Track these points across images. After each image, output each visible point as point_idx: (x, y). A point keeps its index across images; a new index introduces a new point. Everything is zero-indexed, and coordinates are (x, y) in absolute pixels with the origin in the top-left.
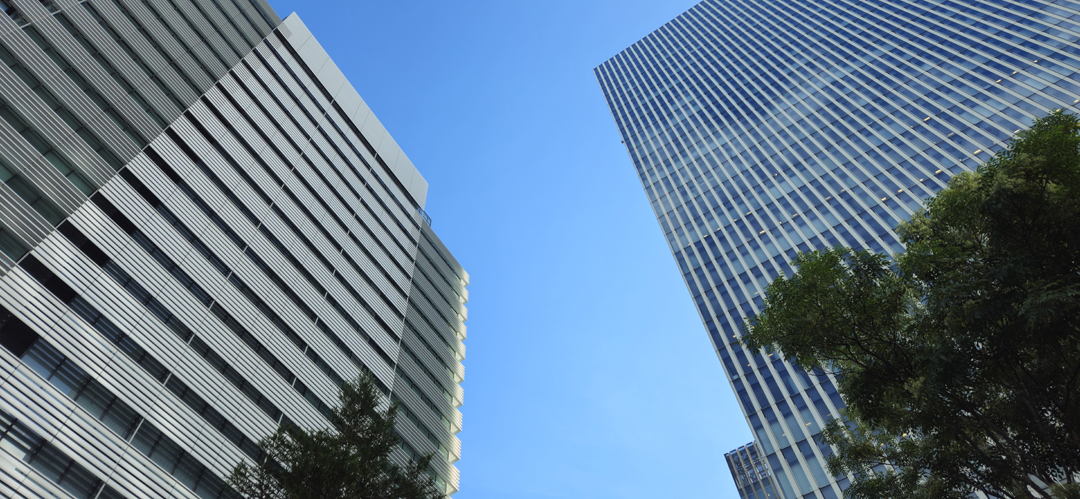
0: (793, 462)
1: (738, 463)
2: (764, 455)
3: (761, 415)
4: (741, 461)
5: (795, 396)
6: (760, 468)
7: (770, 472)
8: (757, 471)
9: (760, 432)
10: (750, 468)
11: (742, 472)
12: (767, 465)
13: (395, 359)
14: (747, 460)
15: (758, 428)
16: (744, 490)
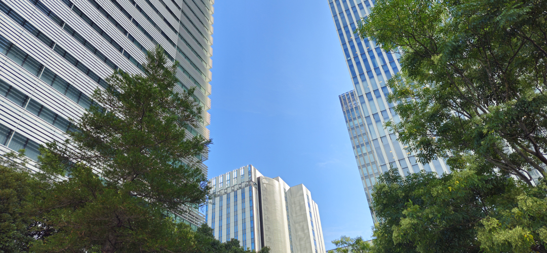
0: (371, 99)
1: (345, 100)
2: (357, 96)
3: (358, 77)
4: (346, 99)
5: (376, 69)
6: (355, 102)
7: (359, 104)
8: (353, 103)
9: (357, 86)
10: (350, 102)
11: (346, 103)
12: (358, 101)
13: (176, 43)
14: (349, 98)
15: (356, 83)
16: (346, 112)
